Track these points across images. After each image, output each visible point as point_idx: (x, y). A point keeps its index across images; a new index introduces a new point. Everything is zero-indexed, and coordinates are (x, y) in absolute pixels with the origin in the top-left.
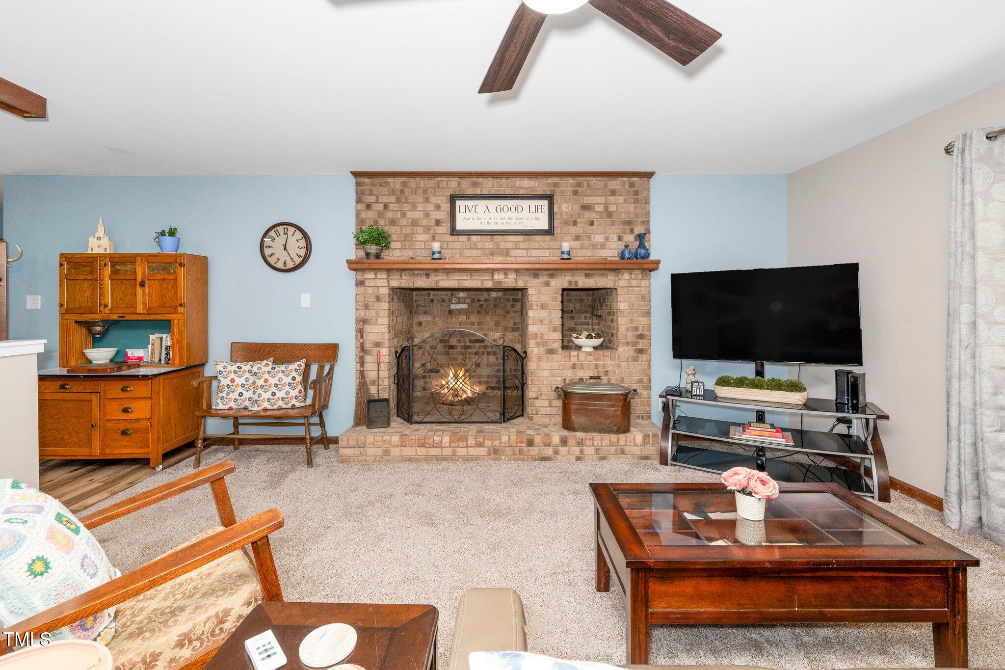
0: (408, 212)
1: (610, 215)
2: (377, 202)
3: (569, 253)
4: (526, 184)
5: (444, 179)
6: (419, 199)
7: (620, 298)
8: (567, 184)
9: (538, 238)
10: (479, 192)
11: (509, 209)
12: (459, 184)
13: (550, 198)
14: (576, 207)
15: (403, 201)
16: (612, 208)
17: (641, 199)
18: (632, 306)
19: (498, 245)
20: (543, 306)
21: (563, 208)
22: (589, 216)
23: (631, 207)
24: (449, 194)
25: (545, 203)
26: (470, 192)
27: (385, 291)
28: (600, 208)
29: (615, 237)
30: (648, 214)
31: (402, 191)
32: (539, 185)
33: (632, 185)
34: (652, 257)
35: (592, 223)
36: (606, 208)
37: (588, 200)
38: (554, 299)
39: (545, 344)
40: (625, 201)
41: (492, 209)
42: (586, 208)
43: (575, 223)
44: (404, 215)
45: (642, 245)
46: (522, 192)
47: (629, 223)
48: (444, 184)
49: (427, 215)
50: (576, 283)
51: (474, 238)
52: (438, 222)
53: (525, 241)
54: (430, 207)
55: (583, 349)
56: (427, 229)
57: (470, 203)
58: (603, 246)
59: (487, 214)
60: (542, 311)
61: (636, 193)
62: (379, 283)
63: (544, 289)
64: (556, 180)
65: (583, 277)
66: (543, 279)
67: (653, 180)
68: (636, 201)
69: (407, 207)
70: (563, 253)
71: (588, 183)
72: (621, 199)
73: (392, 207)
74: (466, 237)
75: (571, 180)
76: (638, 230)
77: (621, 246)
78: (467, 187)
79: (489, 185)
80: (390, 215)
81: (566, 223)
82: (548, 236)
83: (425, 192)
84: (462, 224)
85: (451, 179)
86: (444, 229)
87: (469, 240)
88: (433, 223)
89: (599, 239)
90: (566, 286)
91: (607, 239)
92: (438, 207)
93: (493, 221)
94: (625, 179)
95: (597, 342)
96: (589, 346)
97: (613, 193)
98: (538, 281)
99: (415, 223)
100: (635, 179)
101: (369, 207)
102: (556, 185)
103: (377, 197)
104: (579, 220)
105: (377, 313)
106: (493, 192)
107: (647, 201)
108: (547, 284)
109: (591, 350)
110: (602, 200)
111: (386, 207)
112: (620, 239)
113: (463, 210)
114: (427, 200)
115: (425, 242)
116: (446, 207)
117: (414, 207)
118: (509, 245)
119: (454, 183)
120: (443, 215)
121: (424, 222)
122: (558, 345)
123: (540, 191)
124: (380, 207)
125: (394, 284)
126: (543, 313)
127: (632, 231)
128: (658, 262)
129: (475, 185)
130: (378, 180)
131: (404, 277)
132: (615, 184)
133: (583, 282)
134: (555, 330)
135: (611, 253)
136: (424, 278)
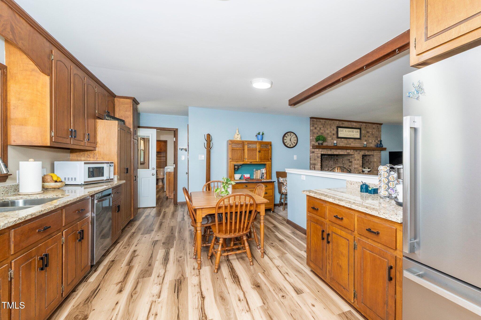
0: (326, 131)
1: (373, 134)
2: (318, 127)
3: (366, 145)
4: (355, 124)
5: (335, 121)
6: (328, 127)
7: (375, 158)
8: (363, 125)
9: (357, 140)
10: (343, 126)
11: (351, 131)
12: (339, 123)
13: (360, 129)
14: (366, 132)
15: (325, 127)
16: (373, 133)
17: (379, 131)
18: (377, 160)
19: (348, 142)
20: (358, 160)
21: (363, 132)
22: (368, 134)
23: (377, 133)
24: (336, 126)
25: (359, 130)
26: (341, 126)
27: (320, 155)
28: (371, 133)
29: (374, 141)
30: (381, 135)
31: (324, 124)
32: (357, 125)
33: (378, 127)
34: (384, 147)
35: (369, 137)
36: (372, 132)
37: (369, 130)
38: (360, 158)
39: (358, 171)
40: (376, 131)
41: (347, 131)
42: (368, 132)
43: (365, 136)
44: (325, 131)
45: (381, 144)
46: (354, 127)
47: (376, 137)
48: (335, 123)
49: (331, 132)
50: (365, 153)
51: (342, 139)
52: (333, 134)
53: (354, 141)
54: (332, 130)
55: (365, 172)
56: (331, 136)
57: (342, 129)
58: (371, 143)
59: (346, 133)
60: (358, 161)
61: (378, 129)
62: (319, 152)
63: (358, 155)
64: (361, 124)
65: (367, 151)
66: (358, 151)
67: (382, 126)
68: (378, 131)
69: (326, 129)
70: (364, 145)
71: (368, 125)
72: (375, 130)
73: (322, 129)
74: (340, 139)
75: (364, 124)
76: (379, 139)
77: (375, 143)
78: (340, 124)
79: (346, 124)
80: (321, 131)
81: (363, 136)
82: (359, 140)
83: (330, 124)
84: (340, 135)
85: (337, 121)
86: (335, 136)
87: (341, 140)
88: (332, 135)
89: (370, 141)
90: (363, 154)
91: (372, 141)
92: (333, 130)
93: (347, 135)
94: (376, 125)
95: (369, 170)
96: (367, 171)
97: (374, 128)
98: (357, 152)
99: (328, 134)
100: (378, 125)
101: (316, 128)
102: (361, 125)
103: (318, 125)
104: (366, 136)
105: (318, 162)
106: (347, 126)
107: (381, 131)
108: (359, 153)
109: (367, 172)
110: (371, 130)
111: (320, 129)
112: (375, 141)
113: (340, 131)
114: (331, 127)
115: (330, 140)
116: (336, 130)
117: (328, 129)
118: (350, 142)
119: (337, 122)
120: (335, 132)
121: (330, 134)
122: (361, 171)
123: (358, 127)
124: (318, 129)
125: (322, 153)
126: (358, 162)
127: (377, 139)
128: (386, 148)
129: (343, 124)
130: (318, 120)
131: (325, 150)
132: (374, 126)
133: (367, 153)
134: (361, 167)
135: (372, 145)
136: (330, 151)
